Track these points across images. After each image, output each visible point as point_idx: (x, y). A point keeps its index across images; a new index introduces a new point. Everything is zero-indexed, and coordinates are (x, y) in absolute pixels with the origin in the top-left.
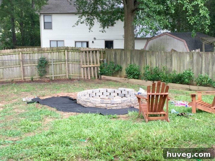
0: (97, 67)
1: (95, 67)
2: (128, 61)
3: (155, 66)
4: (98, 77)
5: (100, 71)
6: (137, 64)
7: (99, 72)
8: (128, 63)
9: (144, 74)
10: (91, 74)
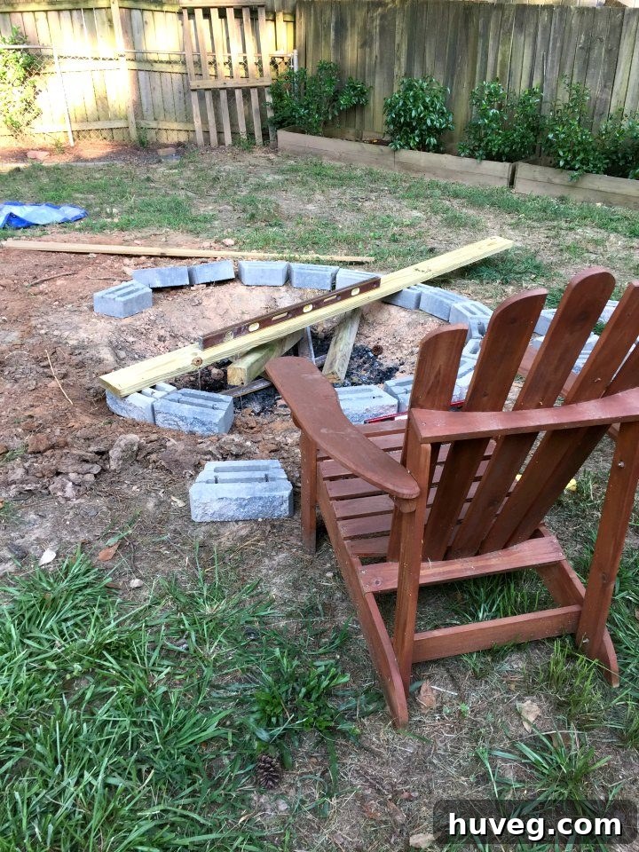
0: (261, 90)
1: (252, 91)
2: (399, 59)
3: (524, 86)
4: (265, 135)
5: (275, 109)
6: (439, 79)
7: (270, 114)
8: (396, 69)
9: (473, 128)
10: (234, 125)
